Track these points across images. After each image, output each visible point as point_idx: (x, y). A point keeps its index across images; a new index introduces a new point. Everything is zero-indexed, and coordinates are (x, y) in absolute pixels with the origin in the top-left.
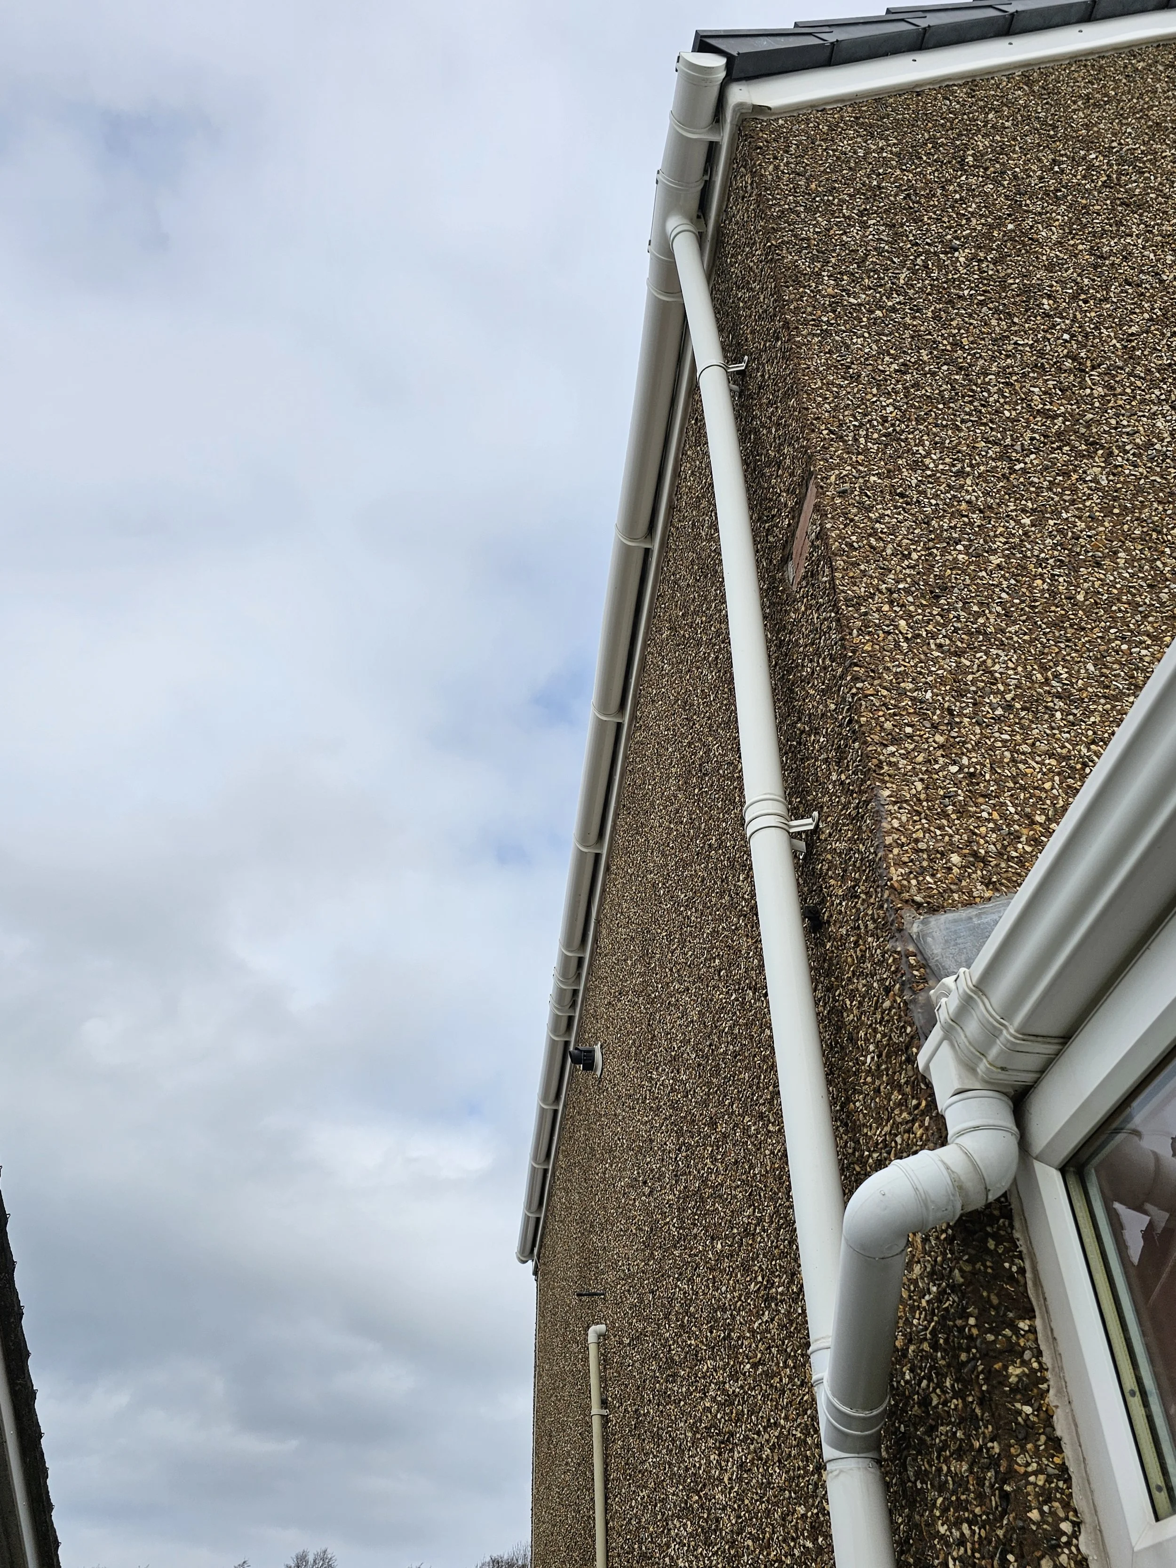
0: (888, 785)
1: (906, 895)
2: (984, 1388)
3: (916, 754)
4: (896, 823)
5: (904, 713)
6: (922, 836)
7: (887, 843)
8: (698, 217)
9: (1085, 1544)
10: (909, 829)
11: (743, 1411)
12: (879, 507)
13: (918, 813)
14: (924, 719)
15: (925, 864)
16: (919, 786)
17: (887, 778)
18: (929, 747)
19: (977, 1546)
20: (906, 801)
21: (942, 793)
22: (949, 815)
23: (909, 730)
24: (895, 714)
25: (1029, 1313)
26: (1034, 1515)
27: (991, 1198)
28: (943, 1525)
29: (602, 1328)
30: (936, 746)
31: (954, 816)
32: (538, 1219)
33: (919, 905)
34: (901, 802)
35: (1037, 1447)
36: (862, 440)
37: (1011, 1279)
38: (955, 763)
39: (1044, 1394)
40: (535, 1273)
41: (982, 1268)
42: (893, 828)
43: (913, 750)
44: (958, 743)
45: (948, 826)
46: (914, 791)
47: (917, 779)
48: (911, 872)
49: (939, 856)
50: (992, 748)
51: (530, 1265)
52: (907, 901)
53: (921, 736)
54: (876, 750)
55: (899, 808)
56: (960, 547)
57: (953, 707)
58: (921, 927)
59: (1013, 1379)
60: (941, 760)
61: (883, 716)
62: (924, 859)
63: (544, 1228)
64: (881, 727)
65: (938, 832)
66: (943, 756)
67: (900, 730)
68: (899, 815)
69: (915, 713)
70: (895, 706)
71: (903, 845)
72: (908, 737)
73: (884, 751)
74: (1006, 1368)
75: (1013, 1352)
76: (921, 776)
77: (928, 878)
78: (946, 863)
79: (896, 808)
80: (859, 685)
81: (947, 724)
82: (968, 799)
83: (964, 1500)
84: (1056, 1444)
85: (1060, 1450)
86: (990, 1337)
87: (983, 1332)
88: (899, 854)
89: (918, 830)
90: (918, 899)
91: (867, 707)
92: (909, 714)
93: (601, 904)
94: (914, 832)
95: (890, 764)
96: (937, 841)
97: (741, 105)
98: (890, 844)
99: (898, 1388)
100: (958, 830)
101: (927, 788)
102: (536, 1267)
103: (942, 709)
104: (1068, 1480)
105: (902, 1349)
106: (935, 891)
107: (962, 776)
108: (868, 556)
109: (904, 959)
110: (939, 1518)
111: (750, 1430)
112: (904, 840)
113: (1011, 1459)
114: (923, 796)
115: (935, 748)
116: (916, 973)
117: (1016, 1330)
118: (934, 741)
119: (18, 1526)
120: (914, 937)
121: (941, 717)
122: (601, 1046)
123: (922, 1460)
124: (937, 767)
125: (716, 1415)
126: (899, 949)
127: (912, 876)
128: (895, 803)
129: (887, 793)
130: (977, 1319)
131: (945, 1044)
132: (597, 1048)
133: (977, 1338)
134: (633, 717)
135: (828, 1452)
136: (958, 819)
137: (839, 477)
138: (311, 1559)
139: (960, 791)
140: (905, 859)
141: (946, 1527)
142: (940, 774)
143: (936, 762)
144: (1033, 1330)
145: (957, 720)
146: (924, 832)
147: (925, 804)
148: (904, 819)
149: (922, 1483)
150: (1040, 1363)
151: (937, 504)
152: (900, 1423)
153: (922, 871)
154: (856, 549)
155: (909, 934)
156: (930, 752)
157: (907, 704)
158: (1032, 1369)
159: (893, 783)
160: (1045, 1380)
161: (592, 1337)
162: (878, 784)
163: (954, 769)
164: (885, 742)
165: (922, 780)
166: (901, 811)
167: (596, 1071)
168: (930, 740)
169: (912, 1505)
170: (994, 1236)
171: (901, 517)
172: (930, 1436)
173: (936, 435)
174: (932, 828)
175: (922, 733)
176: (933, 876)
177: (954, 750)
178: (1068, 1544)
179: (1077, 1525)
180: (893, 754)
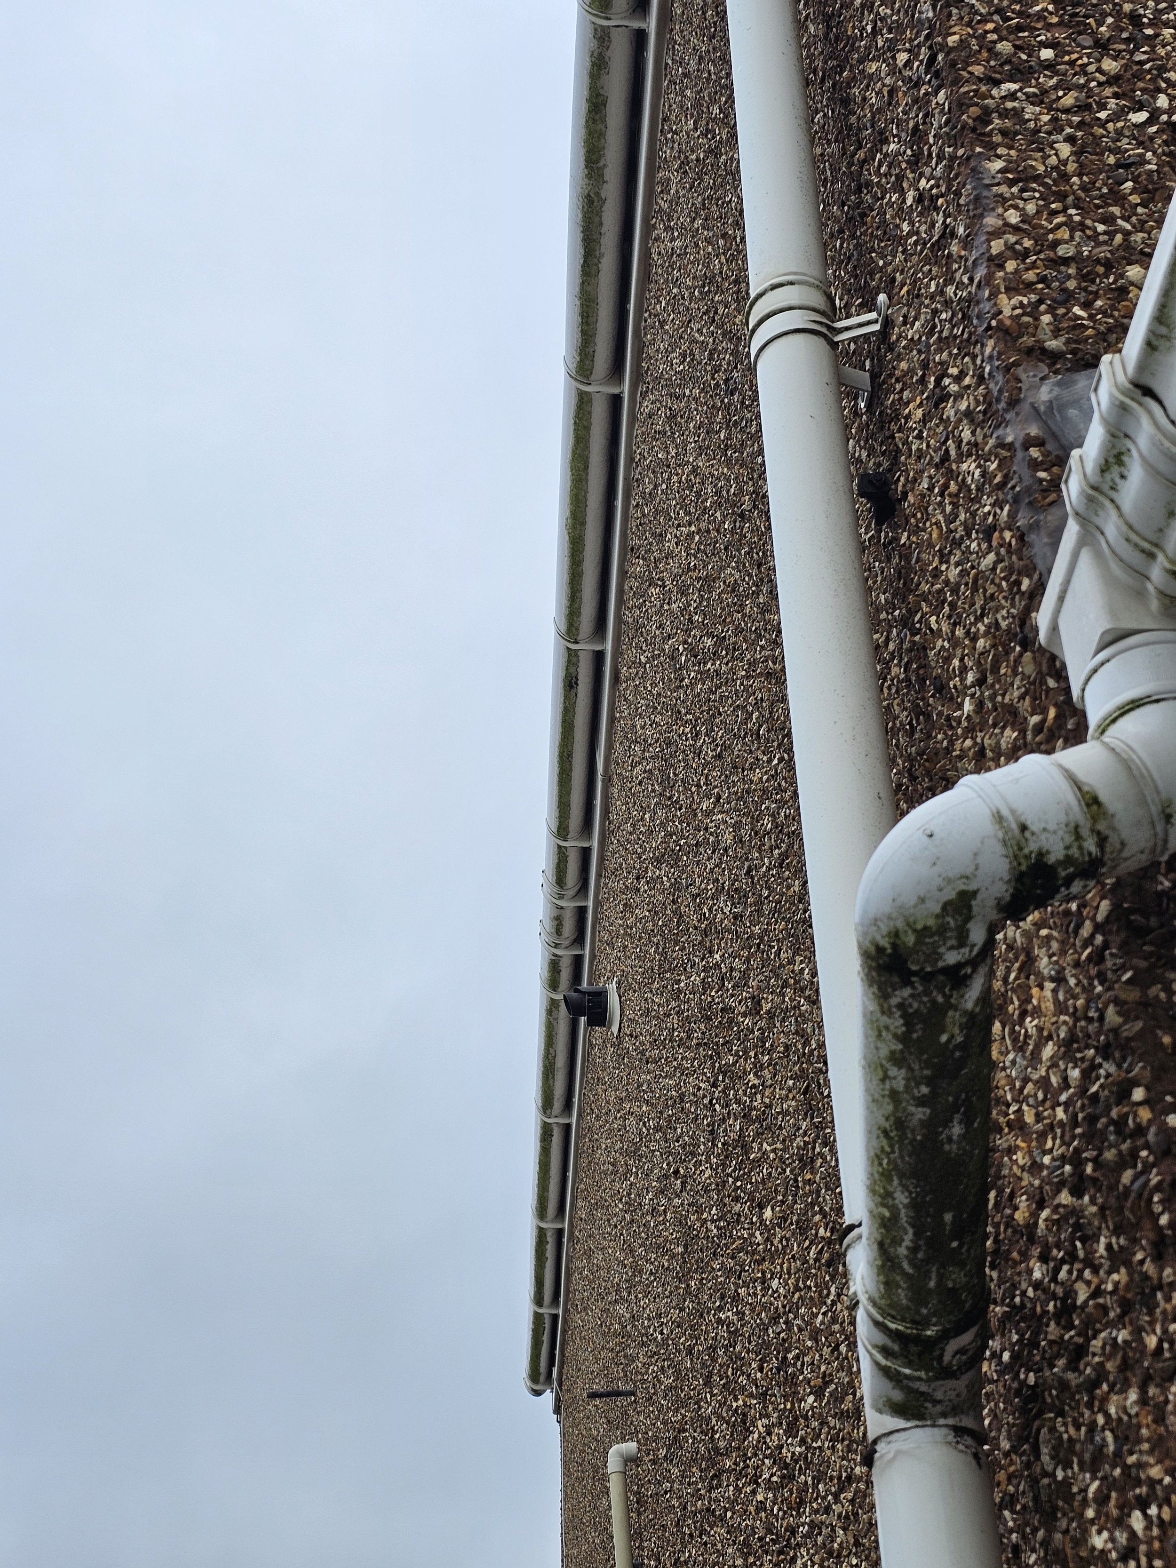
0: (1000, 151)
1: (1027, 341)
2: (1164, 1220)
3: (1061, 93)
4: (1013, 217)
5: (1039, 26)
6: (1067, 236)
7: (994, 252)
10: (1042, 227)
11: (806, 1482)
13: (1062, 197)
14: (1080, 33)
15: (1071, 285)
16: (1065, 150)
17: (997, 139)
18: (1088, 81)
19: (1156, 1545)
21: (1112, 160)
22: (1124, 197)
23: (1047, 54)
24: (1019, 28)
28: (1099, 1532)
29: (631, 1447)
30: (1103, 79)
31: (1135, 199)
33: (1053, 357)
34: (1027, 180)
38: (1139, 107)
40: (557, 1410)
41: (1163, 995)
42: (1006, 224)
43: (1056, 88)
44: (1149, 71)
45: (1123, 218)
46: (1053, 161)
47: (1060, 138)
48: (1041, 301)
49: (1101, 270)
51: (549, 1397)
52: (1029, 351)
53: (1072, 63)
54: (976, 91)
55: (1022, 190)
57: (1141, 11)
58: (1057, 390)
60: (1112, 103)
61: (994, 31)
62: (1069, 277)
63: (564, 1332)
64: (990, 50)
65: (1101, 228)
66: (1116, 96)
67: (1029, 56)
68: (1021, 204)
69: (1060, 24)
70: (1020, 14)
71: (1026, 253)
72: (1047, 68)
73: (994, 92)
76: (1068, 130)
77: (1077, 310)
78: (1115, 282)
79: (1015, 190)
81: (1127, 41)
82: (1166, 169)
83: (1134, 1465)
88: (1017, 271)
89: (1059, 226)
90: (1053, 344)
91: (961, 18)
92: (1049, 27)
93: (610, 747)
94: (1052, 231)
95: (1004, 114)
96: (1098, 244)
98: (1000, 254)
99: (1023, 1305)
100: (1143, 223)
101: (1078, 154)
102: (558, 1400)
105: (1027, 1226)
106: (1090, 332)
107: (1154, 129)
109: (1020, 454)
110: (1092, 1521)
111: (817, 1512)
112: (1028, 243)
114: (1071, 167)
115: (1100, 84)
116: (1042, 475)
118: (1099, 70)
120: (1042, 408)
121: (1117, 28)
122: (619, 983)
123: (1065, 1424)
124: (1103, 115)
125: (772, 1510)
126: (1009, 439)
127: (1043, 307)
128: (1011, 183)
129: (999, 164)
130: (1148, 1089)
131: (1085, 557)
133: (1148, 1128)
134: (638, 376)
135: (877, 1416)
136: (1144, 205)
139: (1149, 155)
140: (1030, 276)
141: (1105, 1534)
142: (1110, 126)
143: (1103, 106)
145: (1149, 32)
146: (1072, 231)
147: (1075, 179)
148: (1031, 208)
149: (1064, 1470)
152: (1028, 1370)
153: (1068, 298)
155: (1032, 405)
156: (1090, 89)
157: (1046, 9)
159: (1010, 148)
161: (613, 1464)
162: (978, 150)
164: (998, 76)
165: (1071, 139)
166: (1026, 195)
168: (1092, 68)
169: (1049, 1518)
172: (1075, 1369)
174: (1088, 222)
175: (1074, 56)
176: (1086, 306)
177: (1141, 85)
180: (1012, 96)
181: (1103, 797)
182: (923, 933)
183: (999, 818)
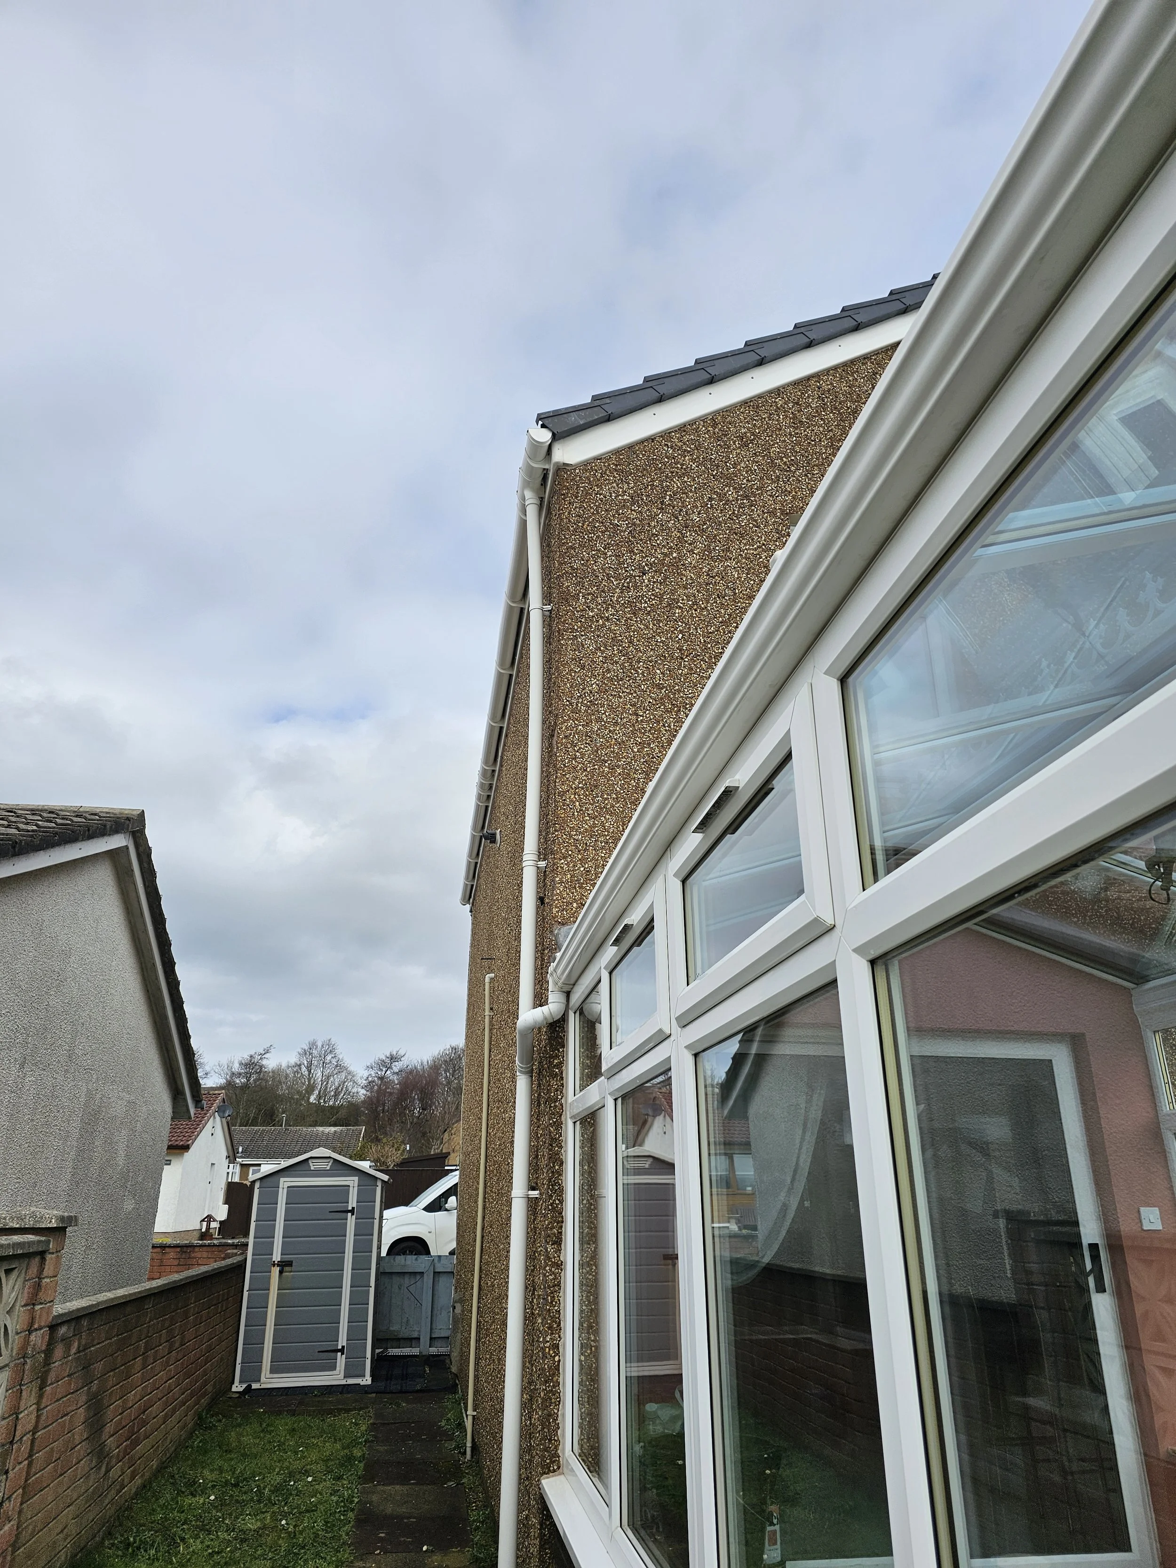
1: (556, 919)
3: (571, 862)
5: (570, 845)
8: (542, 485)
9: (563, 1101)
12: (579, 743)
16: (569, 876)
18: (576, 859)
20: (564, 883)
23: (570, 853)
25: (563, 1047)
26: (552, 1094)
27: (555, 1020)
29: (492, 975)
30: (578, 859)
32: (472, 886)
35: (556, 1079)
36: (579, 705)
37: (561, 1038)
39: (562, 1067)
40: (471, 911)
45: (575, 892)
50: (597, 860)
51: (468, 907)
55: (561, 885)
56: (607, 764)
59: (554, 1063)
63: (476, 890)
65: (572, 894)
66: (580, 863)
67: (567, 852)
68: (560, 888)
70: (567, 842)
72: (569, 855)
74: (554, 1060)
75: (557, 1056)
80: (556, 833)
81: (584, 850)
84: (562, 1078)
85: (563, 1079)
86: (551, 1053)
87: (550, 1051)
97: (557, 463)
102: (471, 909)
103: (583, 843)
104: (563, 1087)
106: (565, 918)
107: (584, 871)
108: (570, 770)
113: (550, 1082)
117: (559, 1051)
118: (578, 857)
119: (173, 1046)
129: (558, 878)
132: (498, 834)
135: (519, 1073)
137: (567, 728)
138: (319, 1044)
139: (582, 878)
142: (577, 871)
143: (577, 866)
144: (563, 1051)
145: (587, 848)
147: (570, 883)
150: (563, 1059)
151: (602, 742)
154: (566, 767)
156: (575, 862)
158: (560, 1061)
160: (563, 1063)
161: (487, 980)
163: (582, 869)
167: (498, 845)
170: (559, 1027)
171: (587, 749)
173: (610, 701)
178: (559, 1101)
179: (562, 1097)
181: (546, 1017)
182: (523, 1032)
183: (532, 1020)
